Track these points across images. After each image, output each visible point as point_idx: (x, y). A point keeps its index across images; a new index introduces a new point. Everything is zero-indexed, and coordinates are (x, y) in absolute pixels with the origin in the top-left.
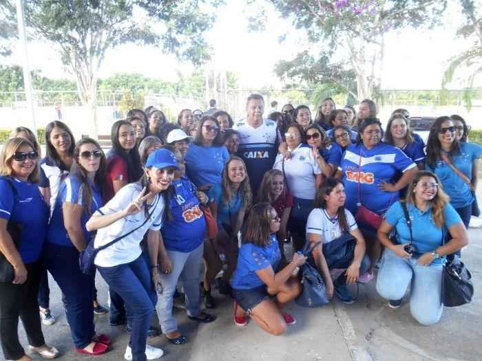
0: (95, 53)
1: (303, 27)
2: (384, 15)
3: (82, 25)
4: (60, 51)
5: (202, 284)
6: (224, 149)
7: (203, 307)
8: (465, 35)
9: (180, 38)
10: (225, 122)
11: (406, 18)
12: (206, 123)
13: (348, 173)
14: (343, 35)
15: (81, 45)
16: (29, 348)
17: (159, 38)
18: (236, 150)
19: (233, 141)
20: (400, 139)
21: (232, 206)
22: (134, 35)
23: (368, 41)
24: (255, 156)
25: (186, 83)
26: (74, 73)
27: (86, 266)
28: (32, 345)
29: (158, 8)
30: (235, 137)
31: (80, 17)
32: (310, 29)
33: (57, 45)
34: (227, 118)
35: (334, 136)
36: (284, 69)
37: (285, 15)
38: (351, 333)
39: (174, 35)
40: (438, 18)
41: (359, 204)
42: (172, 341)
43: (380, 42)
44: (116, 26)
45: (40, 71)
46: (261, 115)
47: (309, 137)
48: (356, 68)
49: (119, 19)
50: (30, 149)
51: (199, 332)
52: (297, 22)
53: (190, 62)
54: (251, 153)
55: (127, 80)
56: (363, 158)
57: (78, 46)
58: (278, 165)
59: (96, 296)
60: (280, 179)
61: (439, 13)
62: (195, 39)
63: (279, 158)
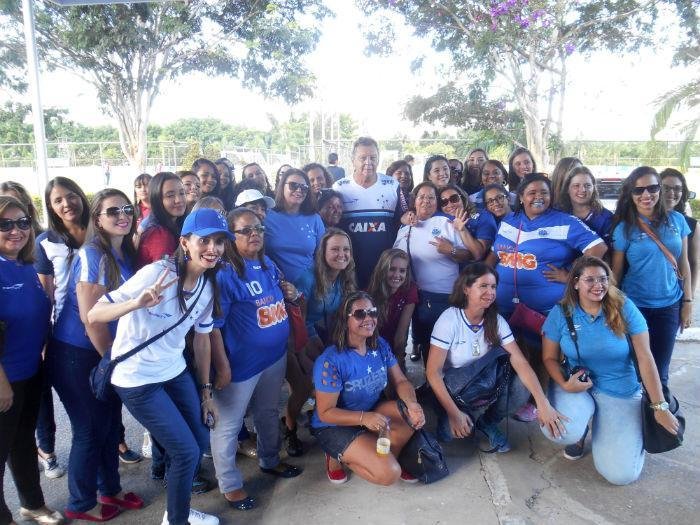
0: (146, 86)
1: (447, 49)
2: (564, 30)
3: (124, 44)
4: (95, 83)
5: (283, 419)
6: (318, 218)
7: (284, 454)
8: (686, 59)
9: (268, 64)
10: (319, 178)
11: (599, 35)
12: (290, 179)
13: (501, 255)
14: (505, 61)
15: (125, 74)
16: (20, 512)
17: (238, 64)
18: (337, 221)
19: (334, 207)
20: (581, 205)
21: (328, 302)
22: (202, 61)
23: (543, 68)
24: (365, 230)
25: (282, 132)
26: (115, 115)
27: (100, 388)
28: (26, 507)
29: (237, 21)
30: (336, 201)
31: (120, 32)
32: (458, 51)
33: (90, 74)
34: (322, 173)
35: (484, 200)
36: (419, 109)
37: (422, 31)
38: (503, 497)
39: (259, 59)
40: (647, 35)
41: (516, 300)
42: (234, 505)
43: (560, 69)
44: (178, 48)
45: (66, 112)
46: (374, 169)
47: (445, 202)
48: (525, 108)
49: (180, 36)
50: (21, 215)
51: (275, 492)
52: (439, 41)
53: (282, 98)
54: (359, 225)
55: (198, 128)
56: (522, 232)
57: (120, 76)
58: (401, 244)
59: (123, 436)
60: (403, 263)
61: (647, 28)
62: (289, 66)
63: (402, 233)
